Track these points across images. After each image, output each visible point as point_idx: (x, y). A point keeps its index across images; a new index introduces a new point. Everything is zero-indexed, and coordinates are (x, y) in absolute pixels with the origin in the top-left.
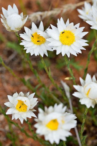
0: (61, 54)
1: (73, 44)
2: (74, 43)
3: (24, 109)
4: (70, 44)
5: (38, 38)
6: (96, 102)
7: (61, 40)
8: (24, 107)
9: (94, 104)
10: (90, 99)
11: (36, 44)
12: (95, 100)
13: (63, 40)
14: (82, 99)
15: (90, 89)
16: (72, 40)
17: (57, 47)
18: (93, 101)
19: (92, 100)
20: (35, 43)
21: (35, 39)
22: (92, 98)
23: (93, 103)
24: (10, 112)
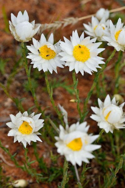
0: (74, 71)
1: (87, 61)
2: (89, 60)
3: (28, 132)
4: (84, 60)
5: (48, 52)
6: (114, 127)
7: (74, 55)
8: (28, 129)
9: (113, 129)
10: (109, 123)
11: (45, 58)
12: (114, 124)
13: (77, 55)
14: (100, 122)
15: (110, 112)
16: (87, 57)
17: (70, 62)
18: (111, 126)
19: (111, 124)
20: (43, 57)
21: (44, 53)
22: (111, 122)
23: (111, 128)
24: (12, 133)
